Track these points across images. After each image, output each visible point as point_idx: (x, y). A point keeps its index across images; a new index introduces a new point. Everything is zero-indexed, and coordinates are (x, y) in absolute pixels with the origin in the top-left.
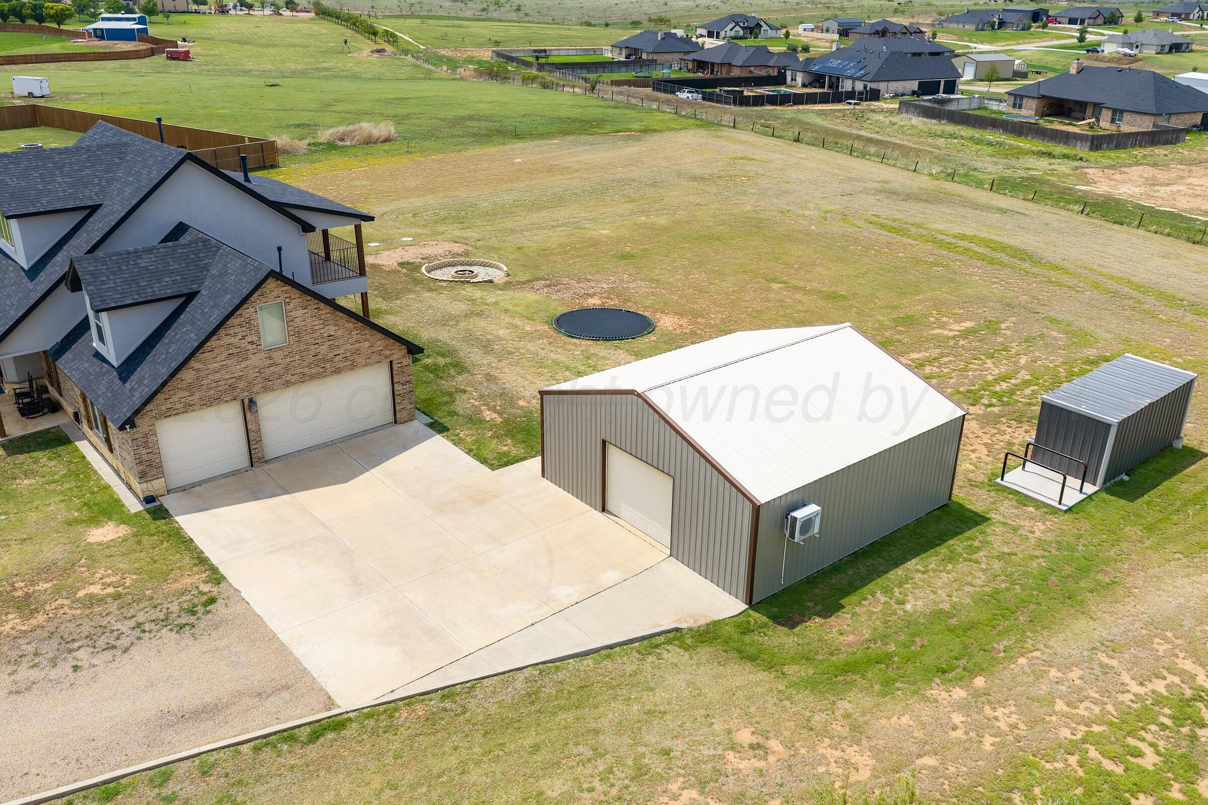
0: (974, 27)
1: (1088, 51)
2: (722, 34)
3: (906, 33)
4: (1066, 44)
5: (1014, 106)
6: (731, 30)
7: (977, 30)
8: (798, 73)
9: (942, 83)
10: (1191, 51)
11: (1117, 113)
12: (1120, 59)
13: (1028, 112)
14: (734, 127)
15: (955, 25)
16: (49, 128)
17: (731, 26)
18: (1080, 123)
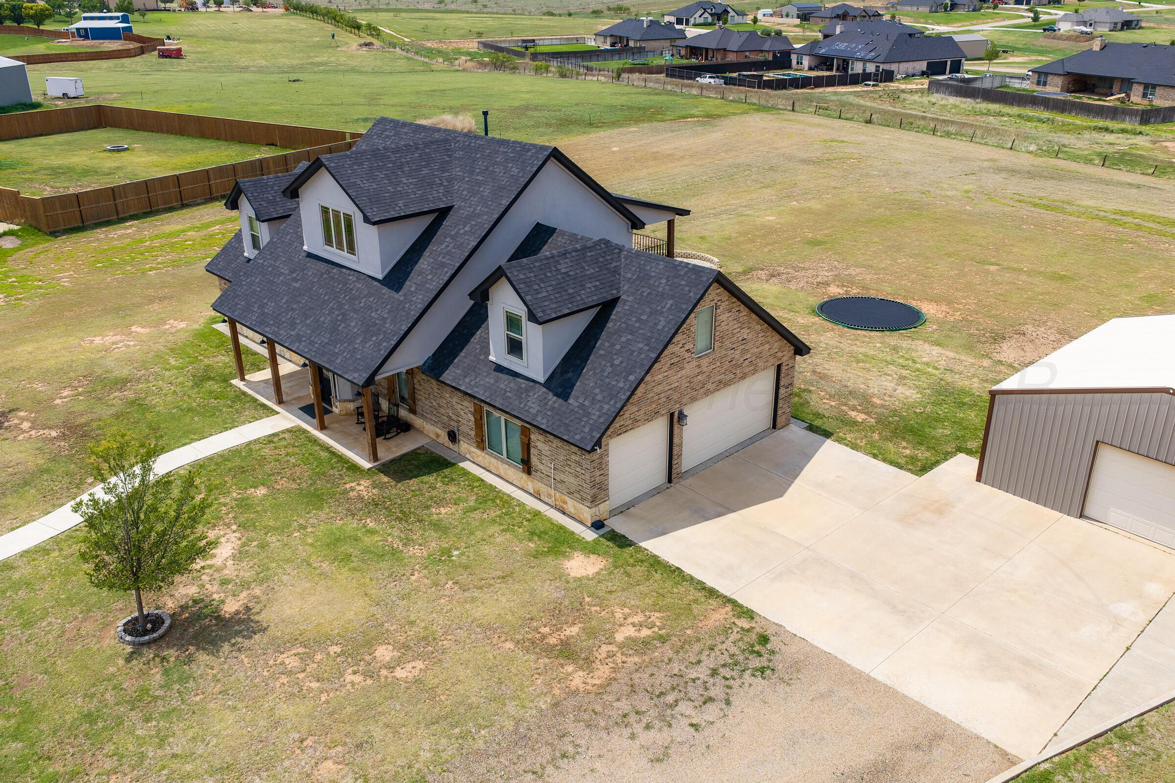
0: (927, 9)
1: (1045, 30)
2: (692, 21)
3: (865, 16)
4: (1019, 24)
5: (1038, 83)
6: (700, 16)
7: (931, 12)
8: (804, 57)
9: (949, 63)
10: (1141, 28)
11: (1149, 88)
12: (1077, 37)
13: (1054, 89)
14: (793, 110)
15: (909, 8)
16: (117, 129)
17: (700, 12)
18: (1108, 99)
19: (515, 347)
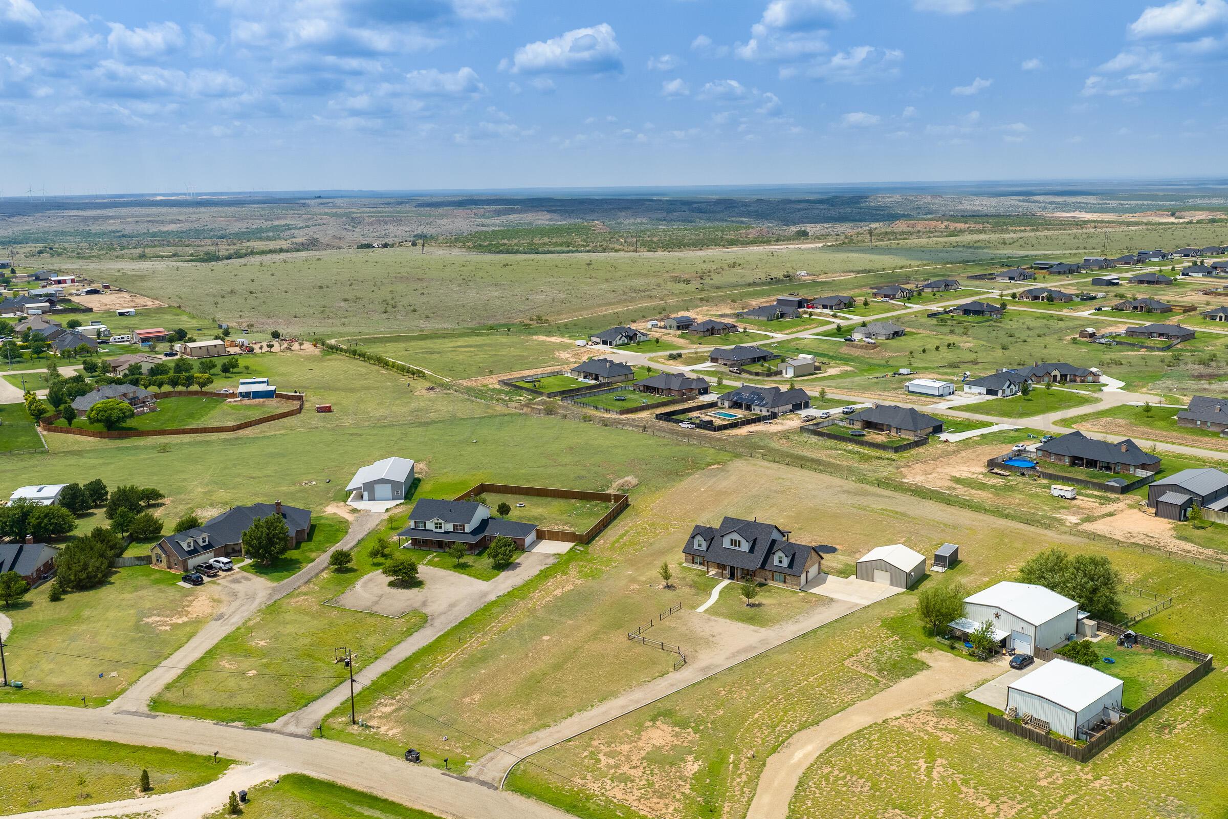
0: (766, 319)
1: (846, 340)
2: (614, 343)
3: (725, 329)
4: (828, 331)
6: (620, 340)
7: (768, 320)
8: (725, 401)
9: (803, 404)
10: (905, 334)
11: (899, 430)
12: (866, 346)
15: (753, 317)
17: (619, 337)
18: (883, 433)
19: (780, 562)
